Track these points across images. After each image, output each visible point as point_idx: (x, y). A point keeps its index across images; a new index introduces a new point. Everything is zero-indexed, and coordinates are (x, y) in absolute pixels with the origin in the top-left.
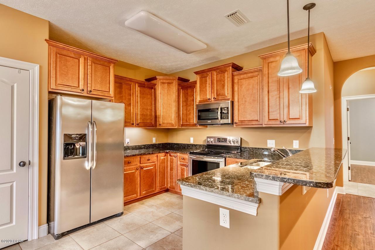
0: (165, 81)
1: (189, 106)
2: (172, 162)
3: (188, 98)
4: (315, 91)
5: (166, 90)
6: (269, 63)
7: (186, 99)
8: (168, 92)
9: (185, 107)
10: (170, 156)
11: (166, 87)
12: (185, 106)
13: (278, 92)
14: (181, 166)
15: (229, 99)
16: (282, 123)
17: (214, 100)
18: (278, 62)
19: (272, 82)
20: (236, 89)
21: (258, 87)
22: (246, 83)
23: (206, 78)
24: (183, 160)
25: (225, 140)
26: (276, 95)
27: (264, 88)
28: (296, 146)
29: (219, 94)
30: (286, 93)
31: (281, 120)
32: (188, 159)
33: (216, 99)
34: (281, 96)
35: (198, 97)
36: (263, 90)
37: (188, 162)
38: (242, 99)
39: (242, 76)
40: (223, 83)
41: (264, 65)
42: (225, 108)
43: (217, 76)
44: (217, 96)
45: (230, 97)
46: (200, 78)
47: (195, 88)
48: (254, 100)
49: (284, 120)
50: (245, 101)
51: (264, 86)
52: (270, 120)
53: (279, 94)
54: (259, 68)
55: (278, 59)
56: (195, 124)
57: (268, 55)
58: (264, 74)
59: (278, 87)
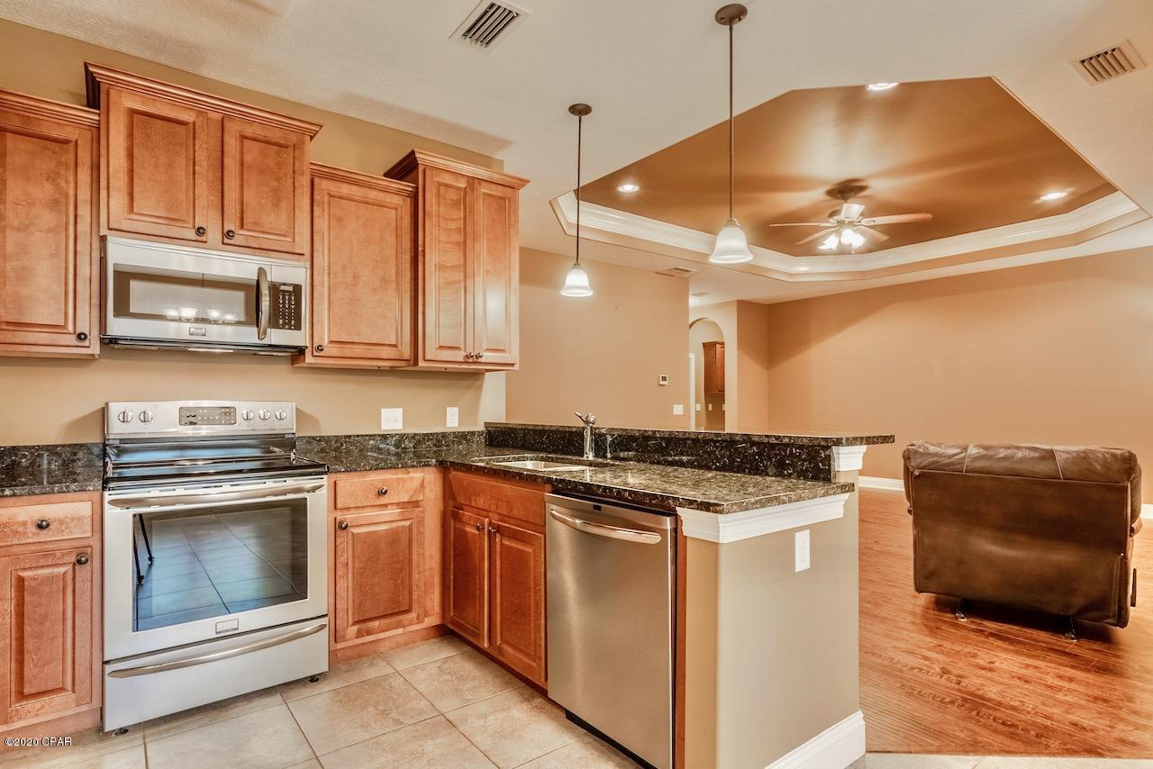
1: (17, 230)
4: (589, 293)
6: (440, 184)
13: (462, 274)
14: (24, 569)
15: (303, 255)
16: (471, 360)
17: (226, 241)
18: (462, 193)
19: (447, 242)
20: (321, 224)
21: (397, 242)
22: (358, 218)
23: (177, 125)
24: (45, 531)
25: (228, 414)
26: (457, 282)
27: (424, 251)
28: (453, 421)
29: (255, 224)
30: (479, 281)
31: (470, 350)
32: (88, 521)
33: (237, 240)
34: (469, 288)
35: (116, 202)
36: (420, 258)
37: (90, 535)
38: (344, 268)
39: (345, 189)
40: (275, 184)
41: (427, 185)
42: (282, 288)
43: (242, 143)
44: (242, 227)
45: (307, 251)
46: (133, 112)
47: (72, 146)
48: (385, 280)
49: (476, 353)
50: (356, 277)
51: (424, 247)
52: (441, 347)
53: (465, 282)
54: (405, 186)
55: (462, 184)
56: (75, 336)
57: (440, 161)
58: (427, 212)
59: (462, 262)
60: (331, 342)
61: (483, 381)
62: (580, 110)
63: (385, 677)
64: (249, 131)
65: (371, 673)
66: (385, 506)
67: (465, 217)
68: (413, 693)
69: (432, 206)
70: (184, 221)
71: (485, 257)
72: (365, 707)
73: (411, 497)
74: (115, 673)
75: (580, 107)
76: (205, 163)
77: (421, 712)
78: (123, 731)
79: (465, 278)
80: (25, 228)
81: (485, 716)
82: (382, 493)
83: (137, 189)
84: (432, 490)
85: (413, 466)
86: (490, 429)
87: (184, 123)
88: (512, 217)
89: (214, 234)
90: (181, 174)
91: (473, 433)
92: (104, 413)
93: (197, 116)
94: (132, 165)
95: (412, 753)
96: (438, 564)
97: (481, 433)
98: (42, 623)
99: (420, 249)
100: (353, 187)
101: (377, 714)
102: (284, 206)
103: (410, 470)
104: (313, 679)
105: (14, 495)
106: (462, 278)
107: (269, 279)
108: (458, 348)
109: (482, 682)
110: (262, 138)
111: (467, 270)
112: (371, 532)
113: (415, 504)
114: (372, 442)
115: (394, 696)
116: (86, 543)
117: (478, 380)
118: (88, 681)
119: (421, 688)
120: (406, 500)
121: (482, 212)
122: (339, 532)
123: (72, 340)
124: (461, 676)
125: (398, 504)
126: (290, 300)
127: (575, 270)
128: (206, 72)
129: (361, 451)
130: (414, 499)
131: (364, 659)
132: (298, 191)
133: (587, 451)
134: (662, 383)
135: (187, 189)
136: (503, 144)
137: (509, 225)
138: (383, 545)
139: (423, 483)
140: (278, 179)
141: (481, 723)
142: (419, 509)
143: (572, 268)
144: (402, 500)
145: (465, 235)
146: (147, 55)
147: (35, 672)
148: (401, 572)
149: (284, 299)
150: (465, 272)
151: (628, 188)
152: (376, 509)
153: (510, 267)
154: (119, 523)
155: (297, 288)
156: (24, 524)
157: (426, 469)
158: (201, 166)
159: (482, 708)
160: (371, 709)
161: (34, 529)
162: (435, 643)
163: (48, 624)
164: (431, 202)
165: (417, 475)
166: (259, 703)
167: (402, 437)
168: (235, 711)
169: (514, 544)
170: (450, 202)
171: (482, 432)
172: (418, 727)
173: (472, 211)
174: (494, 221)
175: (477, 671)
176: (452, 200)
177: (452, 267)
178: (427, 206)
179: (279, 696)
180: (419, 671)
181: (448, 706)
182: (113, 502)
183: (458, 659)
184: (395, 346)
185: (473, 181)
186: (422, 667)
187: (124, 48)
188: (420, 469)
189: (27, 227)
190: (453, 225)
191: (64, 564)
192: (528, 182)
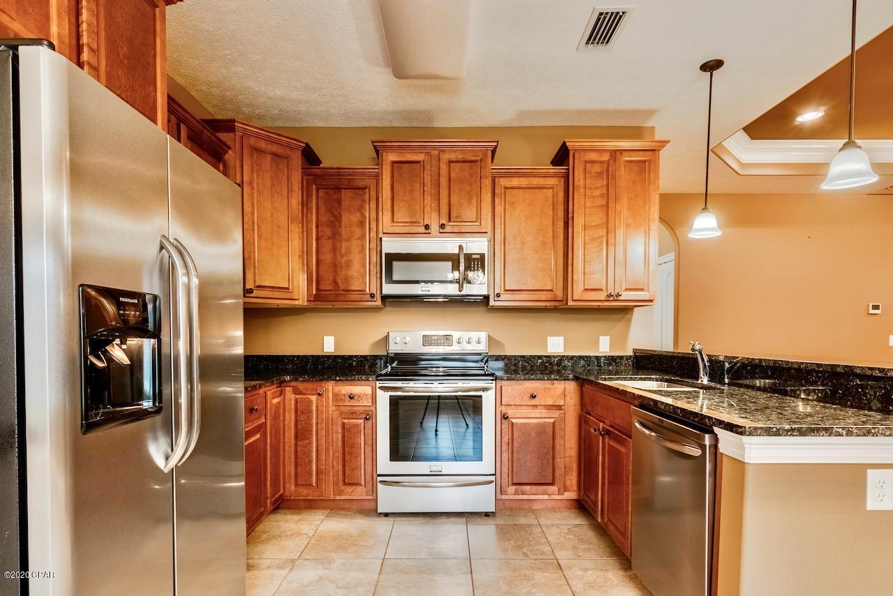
0: (263, 145)
1: (346, 240)
2: (303, 413)
3: (341, 216)
5: (268, 176)
6: (586, 162)
7: (332, 219)
8: (273, 185)
9: (330, 241)
10: (296, 391)
11: (269, 165)
12: (329, 238)
13: (605, 230)
14: (344, 418)
15: (486, 233)
16: (611, 299)
17: (441, 231)
18: (605, 165)
19: (592, 207)
20: (499, 209)
21: (553, 213)
22: (524, 200)
23: (414, 165)
24: (352, 400)
25: (448, 338)
26: (601, 237)
27: (573, 217)
28: (605, 347)
29: (457, 217)
30: (620, 234)
31: (610, 290)
32: (371, 396)
33: (448, 229)
34: (611, 240)
35: (386, 217)
36: (570, 222)
37: (370, 404)
38: (515, 237)
39: (516, 182)
40: (469, 188)
41: (576, 165)
42: (474, 256)
43: (450, 166)
44: (450, 220)
45: (489, 229)
46: (394, 162)
47: (367, 190)
48: (544, 243)
49: (616, 292)
50: (523, 243)
51: (573, 214)
52: (586, 290)
53: (607, 236)
54: (561, 169)
55: (606, 157)
56: (369, 296)
57: (586, 144)
58: (575, 186)
59: (605, 220)
60: (506, 290)
61: (632, 314)
62: (711, 67)
63: (530, 526)
64: (453, 157)
65: (523, 520)
66: (536, 406)
67: (608, 184)
68: (543, 540)
69: (579, 181)
70: (419, 223)
71: (625, 213)
72: (509, 540)
73: (555, 402)
74: (382, 482)
75: (712, 63)
76: (429, 185)
77: (544, 553)
78: (386, 515)
79: (608, 233)
80: (349, 239)
81: (586, 570)
82: (533, 397)
83: (395, 208)
84: (571, 398)
85: (556, 380)
86: (637, 354)
87: (418, 162)
88: (652, 175)
89: (435, 228)
90: (417, 194)
91: (621, 357)
92: (387, 338)
93: (425, 156)
94: (393, 194)
95: (525, 576)
96: (576, 454)
97: (628, 358)
98: (352, 448)
99: (570, 215)
100: (522, 179)
101: (515, 546)
102: (474, 202)
103: (555, 382)
104: (487, 514)
105: (340, 380)
106: (605, 234)
107: (465, 252)
108: (601, 290)
109: (596, 547)
110: (462, 159)
111: (609, 226)
112: (525, 424)
113: (559, 407)
114: (540, 361)
115: (531, 539)
116: (369, 409)
117: (627, 314)
118: (371, 483)
119: (550, 538)
120: (551, 403)
121: (624, 176)
122: (503, 421)
123: (368, 297)
124: (582, 539)
125: (545, 406)
126: (478, 264)
127: (702, 214)
128: (437, 124)
129: (532, 366)
130: (557, 404)
131: (522, 511)
132: (483, 190)
133: (702, 376)
134: (872, 311)
135: (420, 203)
136: (650, 113)
137: (649, 183)
138: (533, 434)
139: (564, 392)
140: (471, 185)
141: (581, 573)
142: (561, 411)
143: (701, 212)
144: (547, 404)
145: (608, 199)
146: (407, 125)
147: (350, 472)
148: (547, 455)
149: (474, 264)
150: (607, 228)
151: (810, 116)
152: (529, 408)
153: (649, 219)
154: (383, 399)
155: (482, 256)
156: (344, 395)
157: (567, 382)
158: (427, 187)
159: (586, 564)
160: (512, 542)
161: (347, 398)
162: (574, 512)
163: (354, 449)
164: (579, 177)
165: (559, 386)
166: (452, 519)
167: (562, 358)
168: (439, 520)
169: (615, 445)
170: (595, 174)
171: (630, 356)
172: (537, 562)
173: (614, 178)
174: (634, 182)
175: (595, 539)
176: (597, 173)
177: (597, 226)
178: (576, 181)
179: (464, 519)
180: (554, 528)
181: (564, 556)
182: (380, 388)
183: (586, 527)
184: (551, 290)
185: (615, 154)
186: (557, 526)
187: (395, 124)
188: (562, 382)
189: (350, 239)
190: (597, 193)
191: (360, 419)
192: (668, 142)
